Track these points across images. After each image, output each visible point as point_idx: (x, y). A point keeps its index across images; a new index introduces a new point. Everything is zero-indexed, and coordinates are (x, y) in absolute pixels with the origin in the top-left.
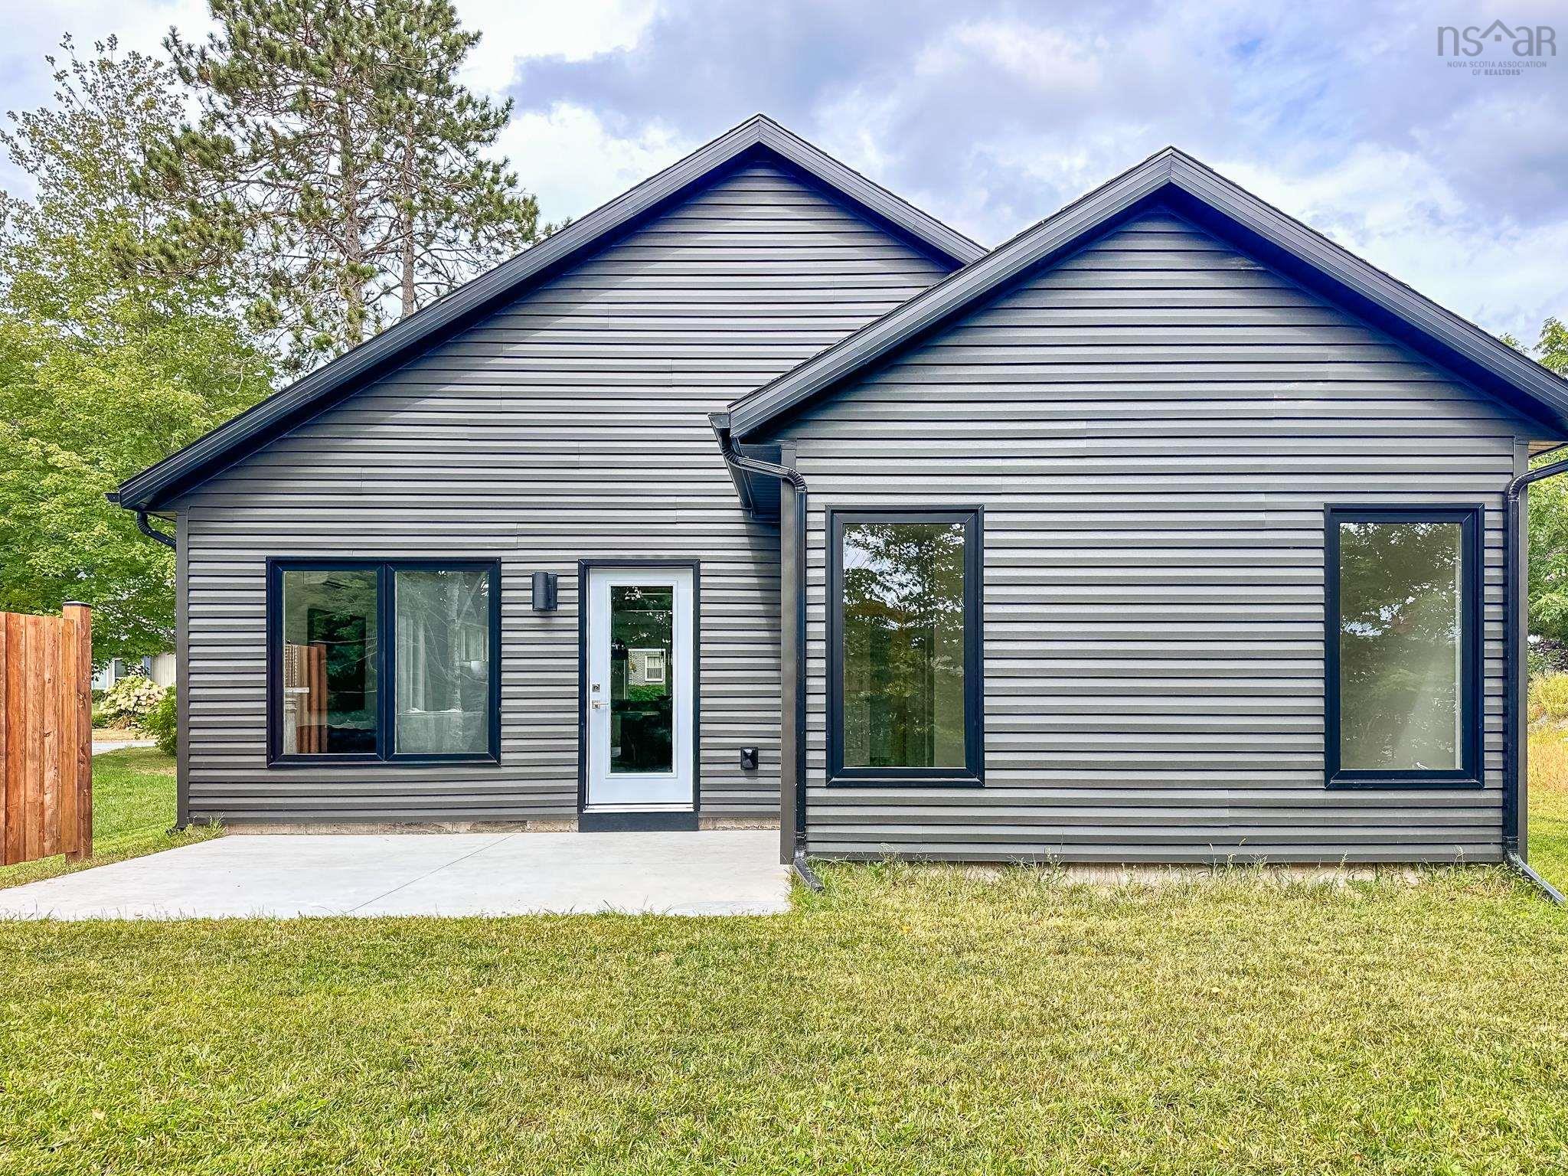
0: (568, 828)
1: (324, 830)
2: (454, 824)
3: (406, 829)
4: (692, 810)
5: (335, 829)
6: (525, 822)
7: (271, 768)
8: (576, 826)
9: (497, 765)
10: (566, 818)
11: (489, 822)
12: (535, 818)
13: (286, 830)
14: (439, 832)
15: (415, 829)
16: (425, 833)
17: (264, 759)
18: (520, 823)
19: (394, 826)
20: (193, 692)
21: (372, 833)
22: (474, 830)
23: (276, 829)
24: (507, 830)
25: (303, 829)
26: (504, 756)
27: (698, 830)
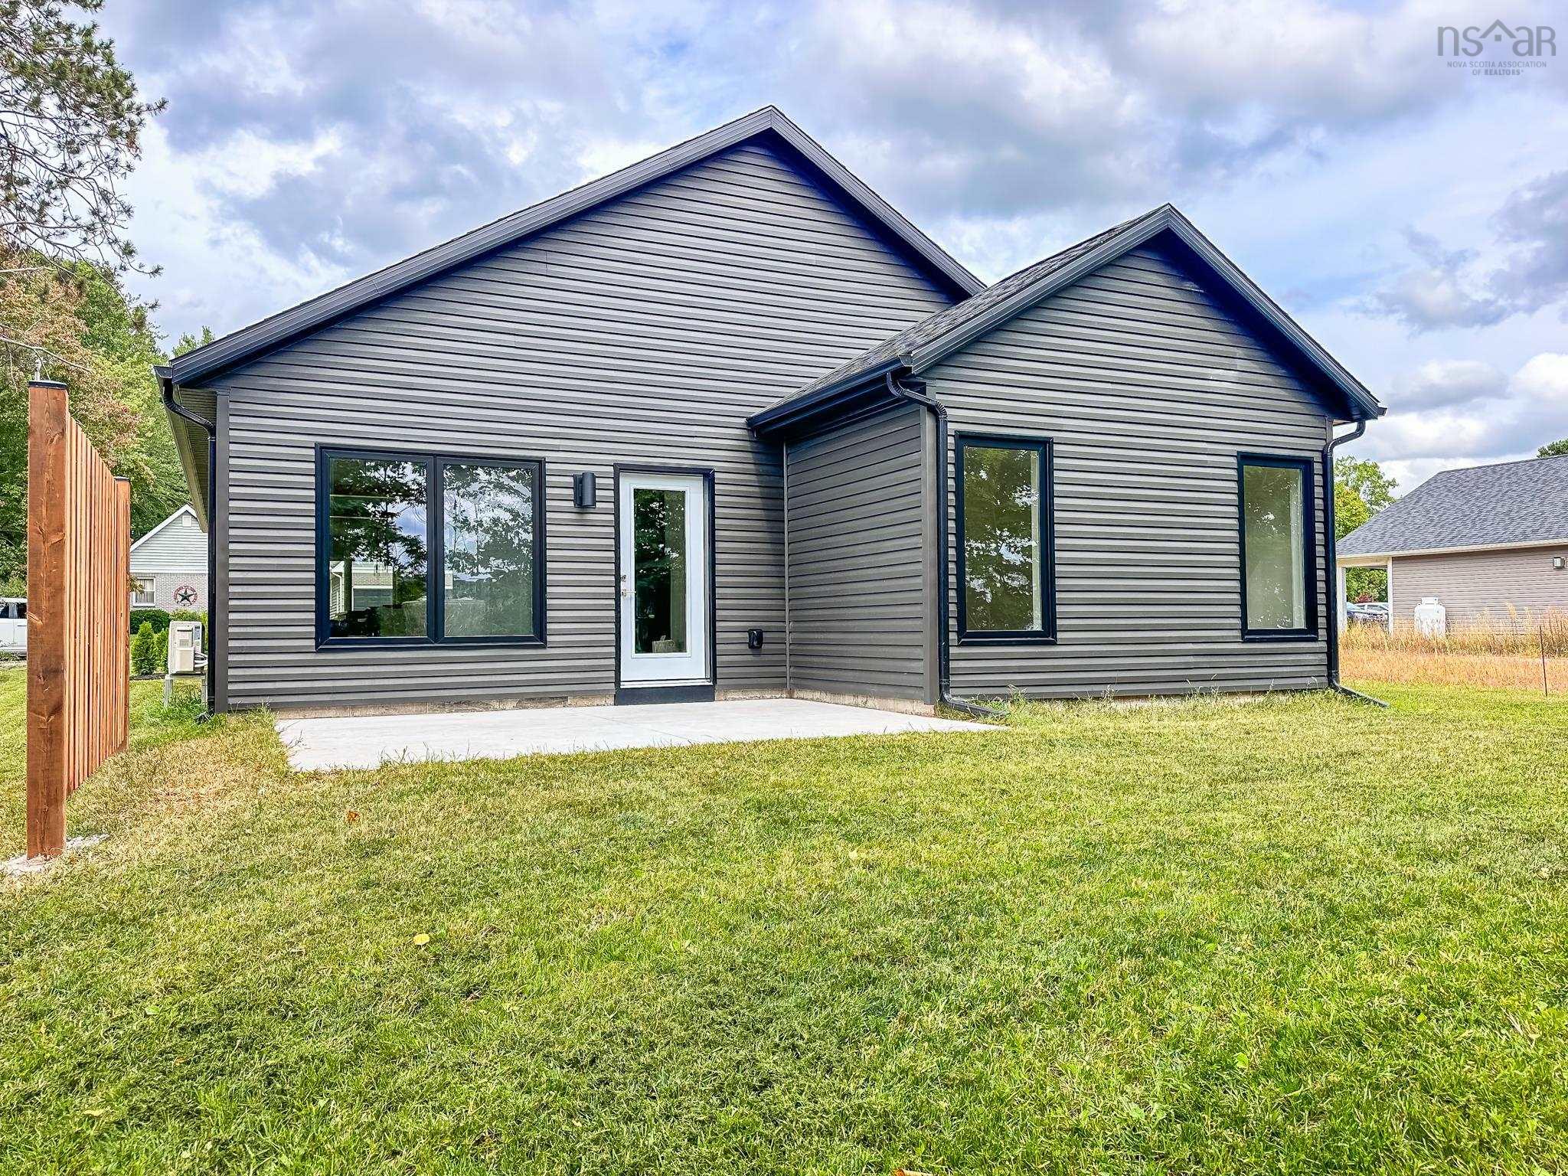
0: (604, 703)
1: (372, 711)
2: (500, 701)
3: (455, 708)
4: (711, 684)
5: (384, 710)
6: (566, 698)
7: (319, 651)
8: (611, 701)
9: (544, 647)
10: (602, 694)
11: (533, 699)
12: (574, 694)
13: (332, 713)
14: (487, 709)
15: (464, 707)
16: (474, 710)
17: (312, 643)
18: (562, 699)
19: (444, 705)
20: (232, 575)
21: (420, 713)
22: (520, 706)
23: (319, 713)
24: (550, 706)
25: (349, 712)
26: (549, 638)
27: (714, 700)
